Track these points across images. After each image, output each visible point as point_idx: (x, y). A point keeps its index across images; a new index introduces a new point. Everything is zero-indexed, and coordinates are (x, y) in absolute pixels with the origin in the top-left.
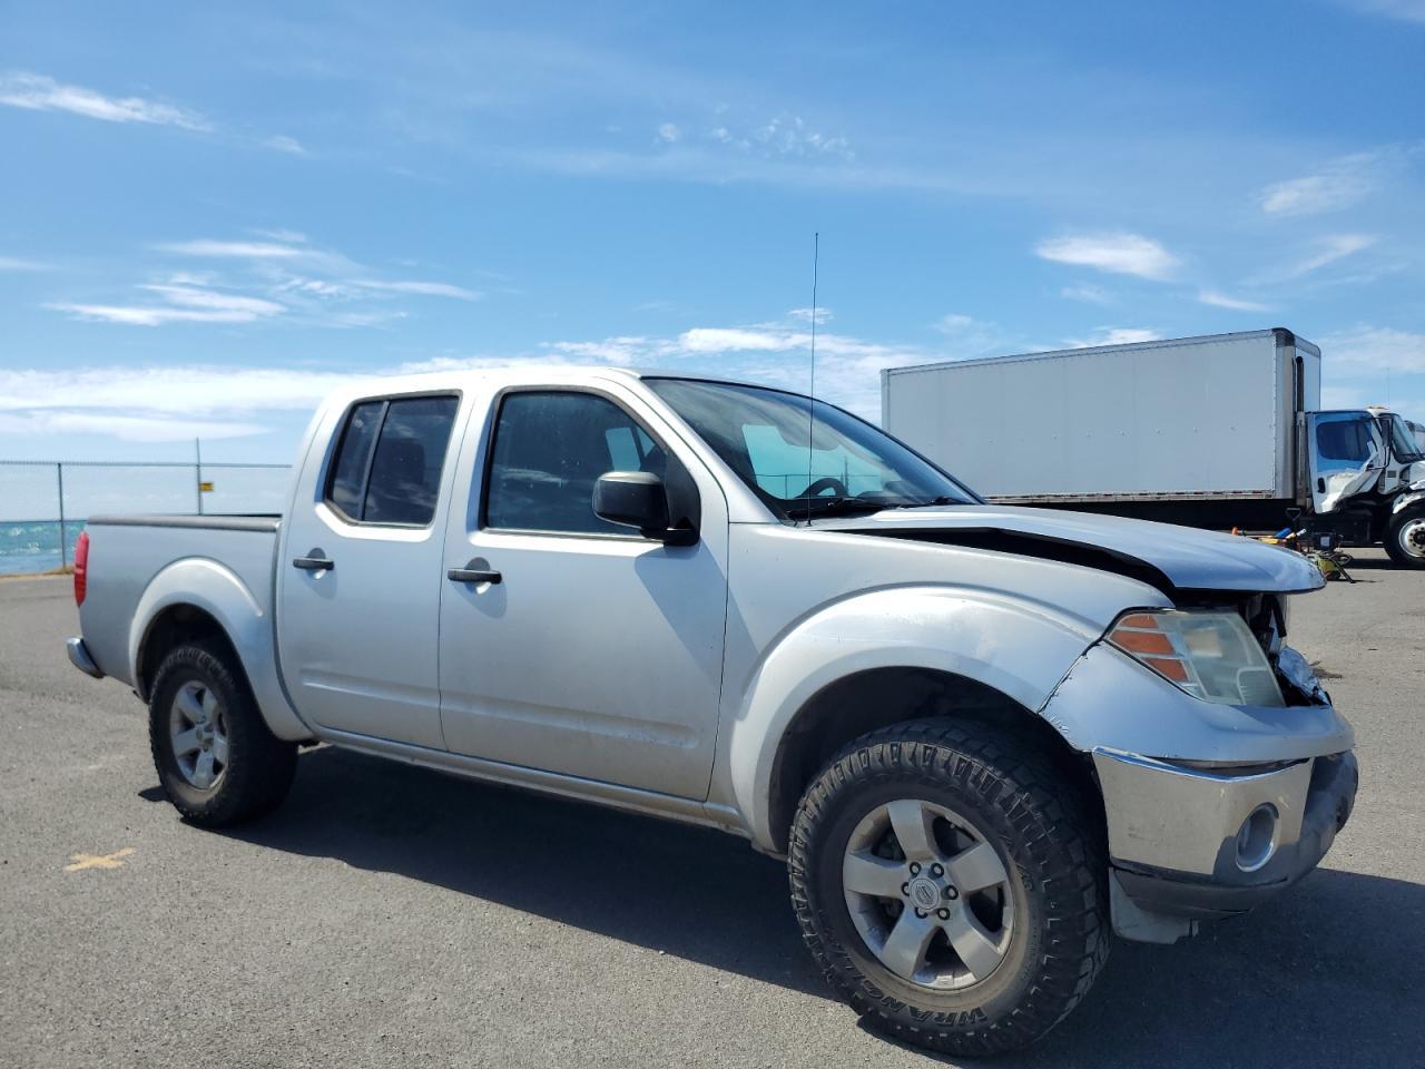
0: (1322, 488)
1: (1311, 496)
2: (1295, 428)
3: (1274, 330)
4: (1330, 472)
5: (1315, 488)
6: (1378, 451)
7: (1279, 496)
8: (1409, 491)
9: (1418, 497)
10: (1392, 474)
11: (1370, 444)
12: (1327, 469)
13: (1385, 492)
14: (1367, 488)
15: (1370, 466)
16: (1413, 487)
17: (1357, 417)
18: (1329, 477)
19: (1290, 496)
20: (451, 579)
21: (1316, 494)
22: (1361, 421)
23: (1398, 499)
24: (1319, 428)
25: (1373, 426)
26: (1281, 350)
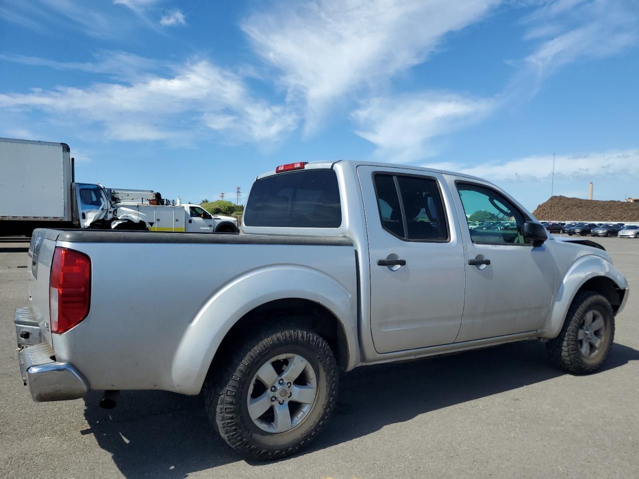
0: (84, 217)
1: (79, 220)
2: (71, 189)
3: (61, 144)
4: (87, 210)
5: (81, 217)
6: (105, 203)
7: (66, 220)
8: (117, 219)
9: (121, 222)
10: (110, 212)
11: (101, 199)
12: (86, 209)
13: (108, 219)
14: (101, 218)
15: (103, 209)
16: (119, 218)
17: (96, 187)
18: (87, 212)
19: (70, 220)
20: (470, 264)
21: (81, 220)
22: (97, 190)
23: (113, 222)
24: (81, 190)
25: (102, 192)
26: (65, 153)
